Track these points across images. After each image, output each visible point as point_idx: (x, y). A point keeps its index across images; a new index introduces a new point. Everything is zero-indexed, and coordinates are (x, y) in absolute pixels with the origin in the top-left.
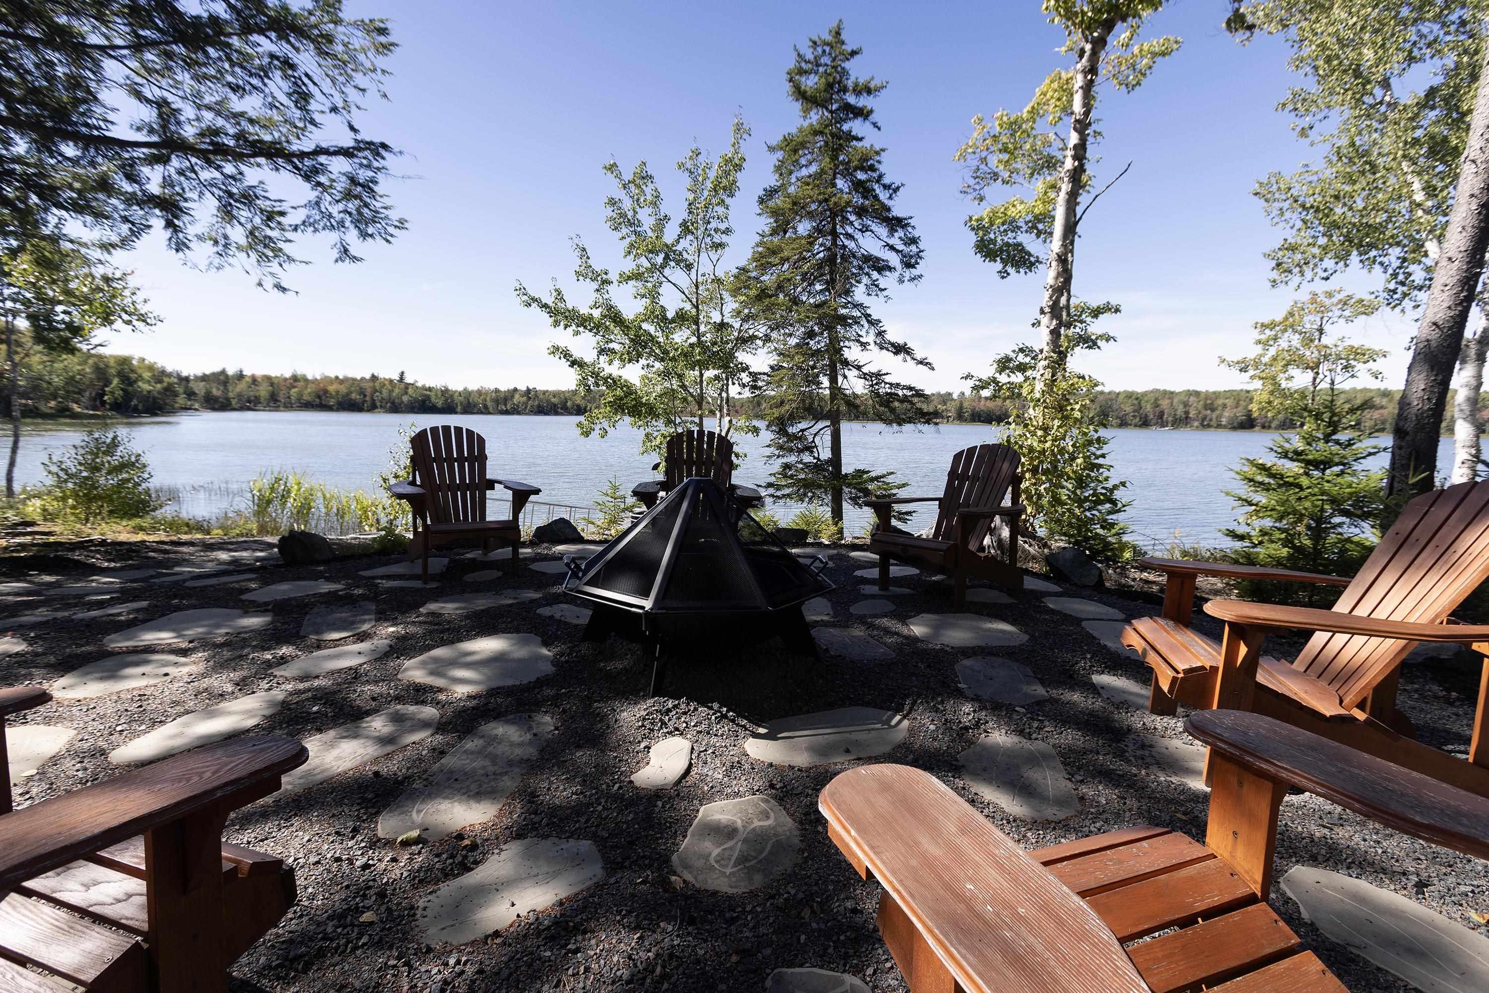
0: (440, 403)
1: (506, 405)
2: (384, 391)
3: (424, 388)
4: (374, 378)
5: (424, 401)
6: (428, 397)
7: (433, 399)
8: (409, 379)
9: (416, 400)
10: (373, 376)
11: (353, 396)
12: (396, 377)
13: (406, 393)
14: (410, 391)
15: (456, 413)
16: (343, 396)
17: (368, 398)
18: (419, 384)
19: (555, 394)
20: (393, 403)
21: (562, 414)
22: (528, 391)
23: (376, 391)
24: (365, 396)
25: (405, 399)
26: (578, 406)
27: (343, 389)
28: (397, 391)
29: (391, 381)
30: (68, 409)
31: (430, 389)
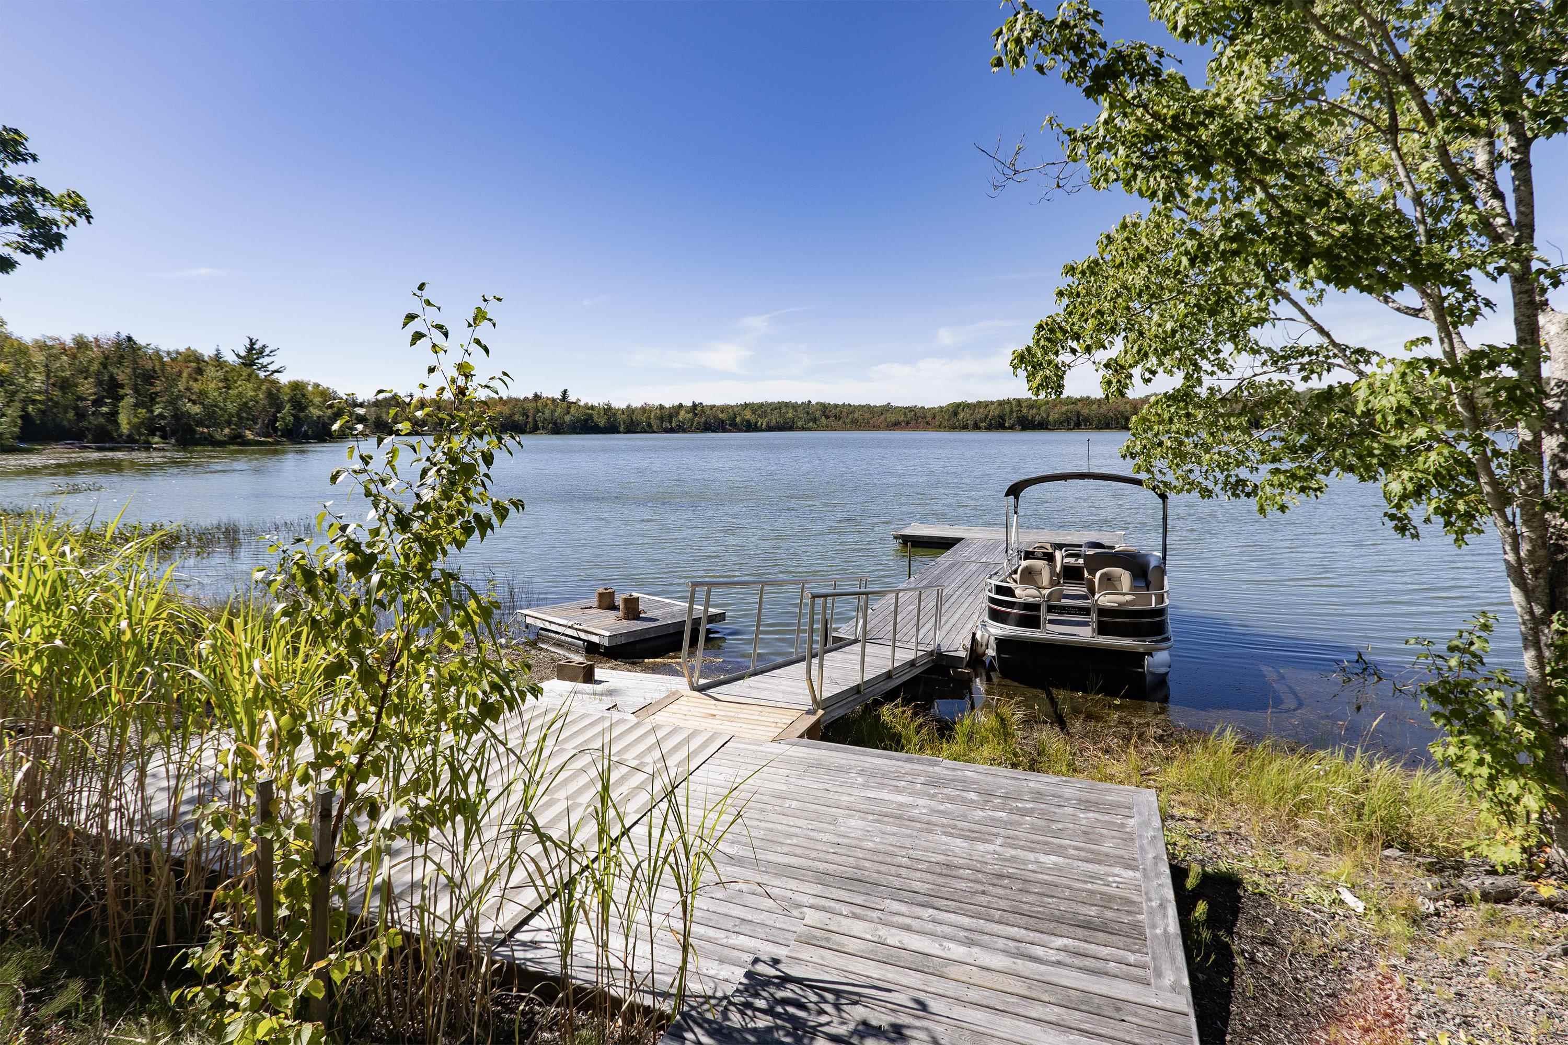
0: (602, 422)
1: (670, 423)
2: (547, 412)
3: (586, 407)
4: (537, 397)
5: (586, 421)
6: (591, 416)
7: (595, 419)
8: (572, 398)
9: (579, 420)
10: (536, 395)
11: (517, 417)
12: (558, 395)
13: (568, 413)
14: (572, 410)
15: (619, 432)
16: (507, 418)
17: (530, 419)
18: (582, 403)
19: (724, 409)
20: (555, 424)
21: (730, 431)
22: (695, 406)
23: (539, 411)
24: (528, 417)
25: (567, 418)
26: (748, 421)
27: (506, 410)
28: (559, 410)
29: (554, 400)
30: (240, 436)
31: (592, 408)
